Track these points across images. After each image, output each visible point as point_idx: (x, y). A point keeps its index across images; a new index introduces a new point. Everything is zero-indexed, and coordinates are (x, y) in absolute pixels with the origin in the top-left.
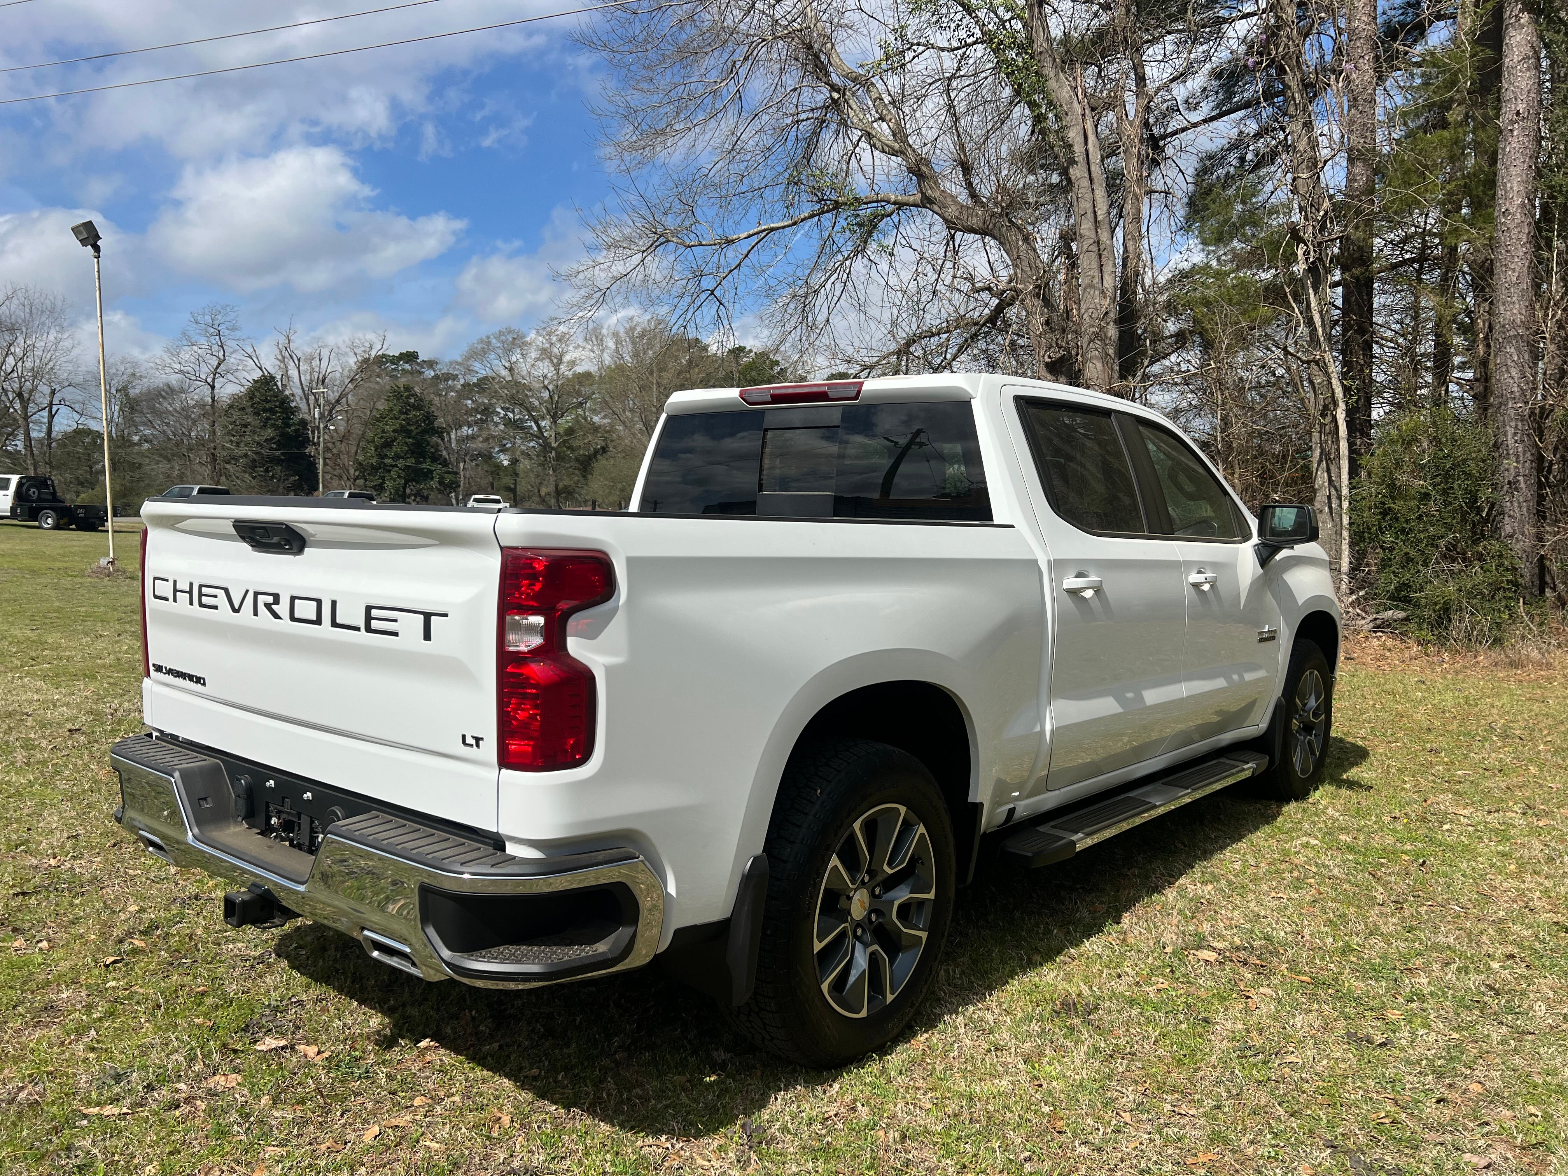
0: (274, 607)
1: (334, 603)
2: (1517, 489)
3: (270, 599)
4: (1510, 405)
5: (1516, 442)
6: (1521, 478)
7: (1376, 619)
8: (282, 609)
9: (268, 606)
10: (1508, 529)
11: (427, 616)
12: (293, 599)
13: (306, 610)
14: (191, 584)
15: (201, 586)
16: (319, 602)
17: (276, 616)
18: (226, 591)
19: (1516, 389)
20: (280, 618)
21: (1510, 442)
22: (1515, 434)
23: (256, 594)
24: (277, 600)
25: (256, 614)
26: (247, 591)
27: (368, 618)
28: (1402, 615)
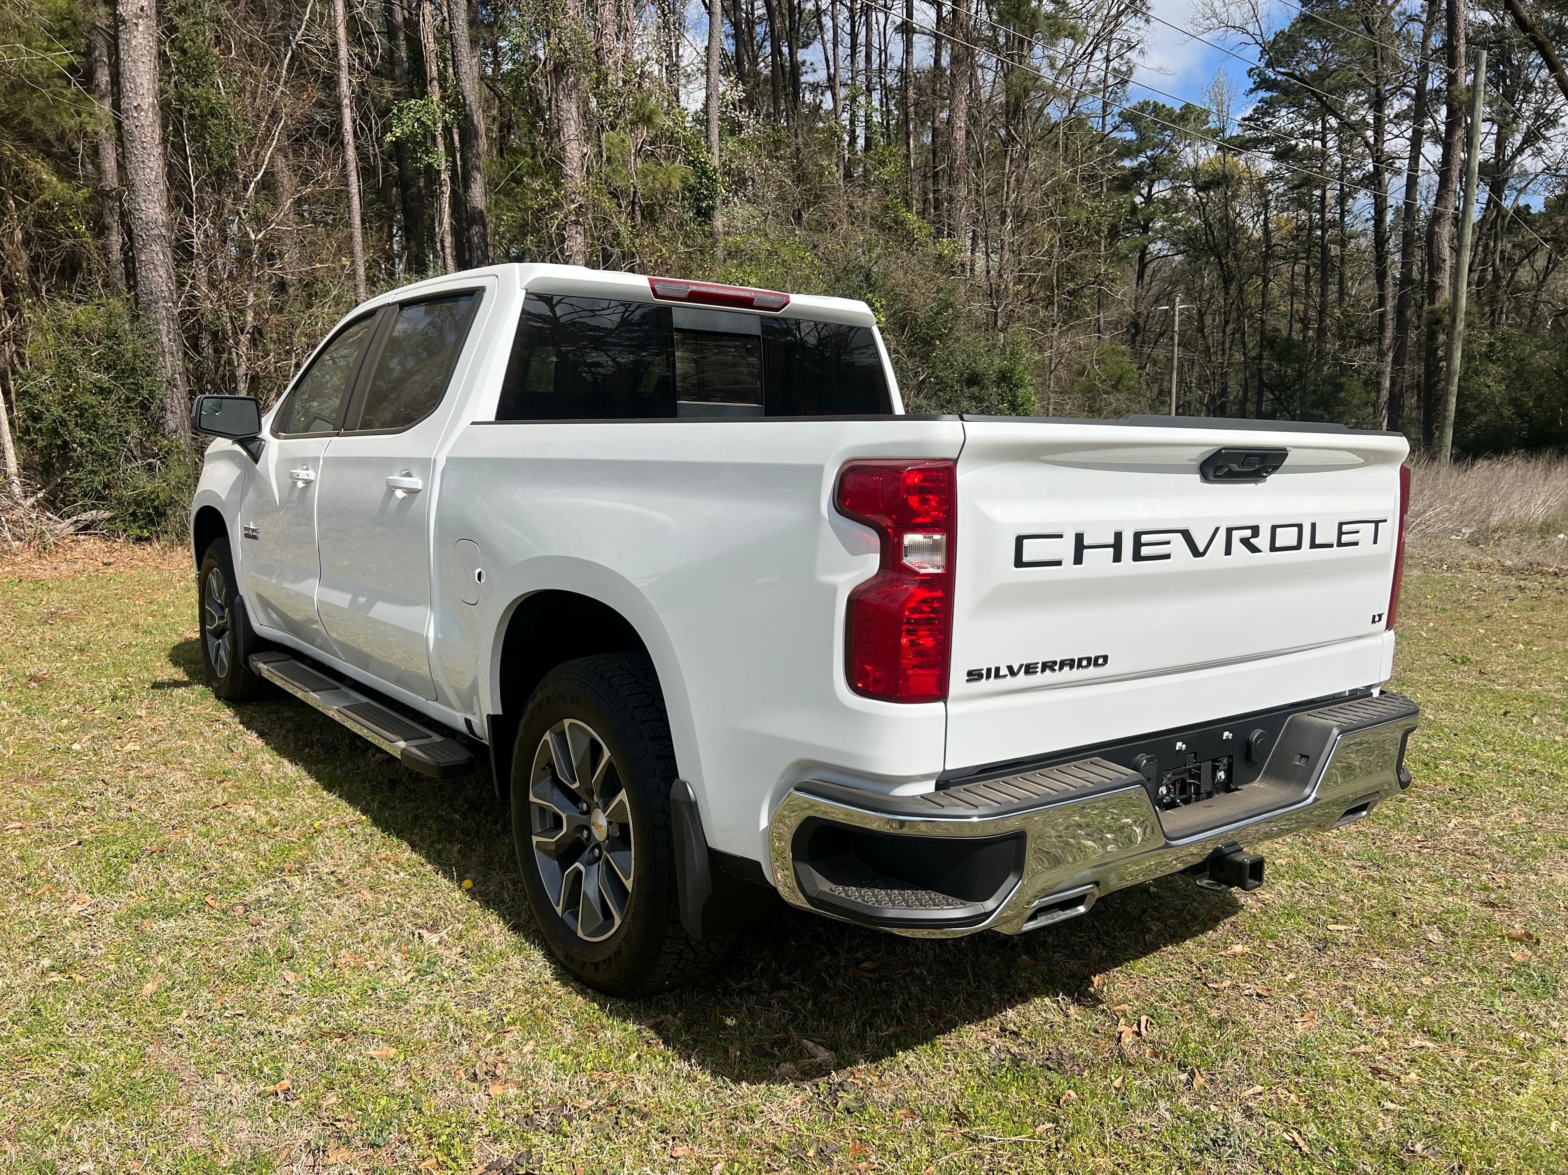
0: (1252, 540)
1: (1313, 525)
2: (175, 386)
3: (1248, 533)
4: (161, 303)
5: (170, 340)
6: (177, 376)
7: (77, 522)
8: (1262, 541)
9: (1245, 542)
10: (172, 425)
11: (1376, 523)
12: (1274, 528)
13: (1286, 537)
14: (1118, 536)
15: (1137, 536)
16: (1300, 527)
17: (1254, 549)
18: (1186, 535)
19: (164, 288)
20: (1260, 551)
21: (165, 340)
22: (169, 332)
23: (1229, 531)
24: (1255, 531)
25: (1228, 552)
26: (1217, 529)
27: (1340, 533)
28: (108, 515)
